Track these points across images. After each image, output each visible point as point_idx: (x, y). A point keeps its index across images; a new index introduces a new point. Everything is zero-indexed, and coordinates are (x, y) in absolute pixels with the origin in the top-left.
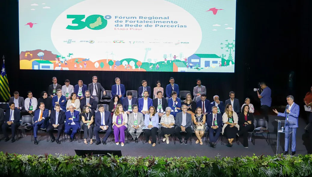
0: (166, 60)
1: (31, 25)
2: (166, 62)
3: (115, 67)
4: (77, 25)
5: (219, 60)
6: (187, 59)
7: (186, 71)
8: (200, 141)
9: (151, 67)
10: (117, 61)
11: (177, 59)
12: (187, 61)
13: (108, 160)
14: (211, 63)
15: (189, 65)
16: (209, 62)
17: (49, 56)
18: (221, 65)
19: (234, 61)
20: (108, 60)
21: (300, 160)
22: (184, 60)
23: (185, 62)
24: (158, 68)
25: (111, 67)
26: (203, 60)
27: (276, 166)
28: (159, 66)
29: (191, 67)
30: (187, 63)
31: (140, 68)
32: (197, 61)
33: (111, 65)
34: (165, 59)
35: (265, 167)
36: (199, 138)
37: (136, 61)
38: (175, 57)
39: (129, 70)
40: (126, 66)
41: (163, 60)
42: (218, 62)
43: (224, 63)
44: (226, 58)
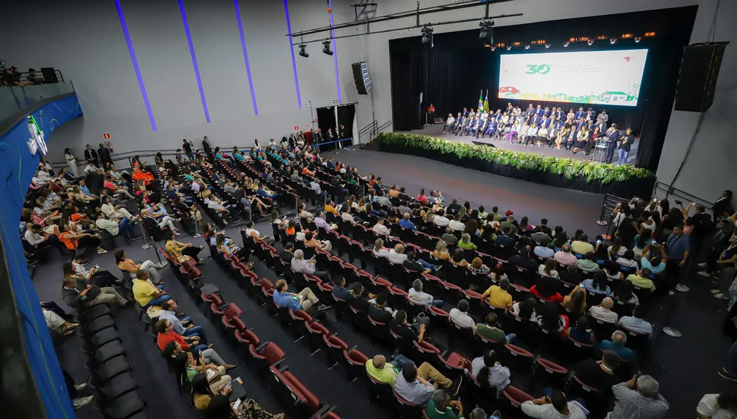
1: (506, 71)
2: (585, 97)
4: (531, 71)
5: (625, 96)
6: (601, 95)
8: (559, 147)
9: (574, 100)
10: (553, 95)
11: (593, 94)
13: (483, 149)
14: (618, 99)
16: (617, 97)
17: (515, 91)
19: (637, 97)
20: (548, 94)
22: (598, 96)
26: (613, 96)
31: (568, 100)
36: (558, 145)
37: (565, 96)
40: (558, 99)
41: (583, 95)
42: (624, 98)
43: (629, 98)
44: (631, 95)
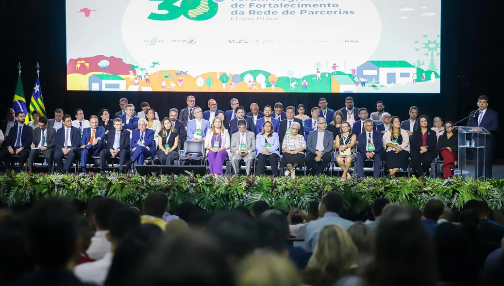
0: (318, 72)
1: (87, 12)
2: (319, 75)
3: (232, 84)
4: (166, 12)
5: (413, 71)
6: (356, 70)
7: (355, 91)
9: (293, 85)
10: (234, 74)
11: (338, 69)
12: (356, 73)
14: (398, 76)
15: (360, 80)
16: (394, 74)
17: (118, 67)
18: (416, 81)
19: (439, 73)
20: (220, 73)
21: (489, 186)
22: (350, 72)
23: (351, 76)
24: (305, 86)
25: (224, 85)
26: (384, 72)
27: (445, 191)
28: (307, 83)
29: (363, 84)
30: (356, 78)
31: (275, 86)
32: (374, 72)
33: (224, 82)
34: (318, 70)
35: (429, 194)
37: (267, 75)
38: (334, 67)
39: (255, 89)
40: (250, 84)
41: (315, 72)
42: (411, 75)
43: (422, 76)
44: (425, 68)
